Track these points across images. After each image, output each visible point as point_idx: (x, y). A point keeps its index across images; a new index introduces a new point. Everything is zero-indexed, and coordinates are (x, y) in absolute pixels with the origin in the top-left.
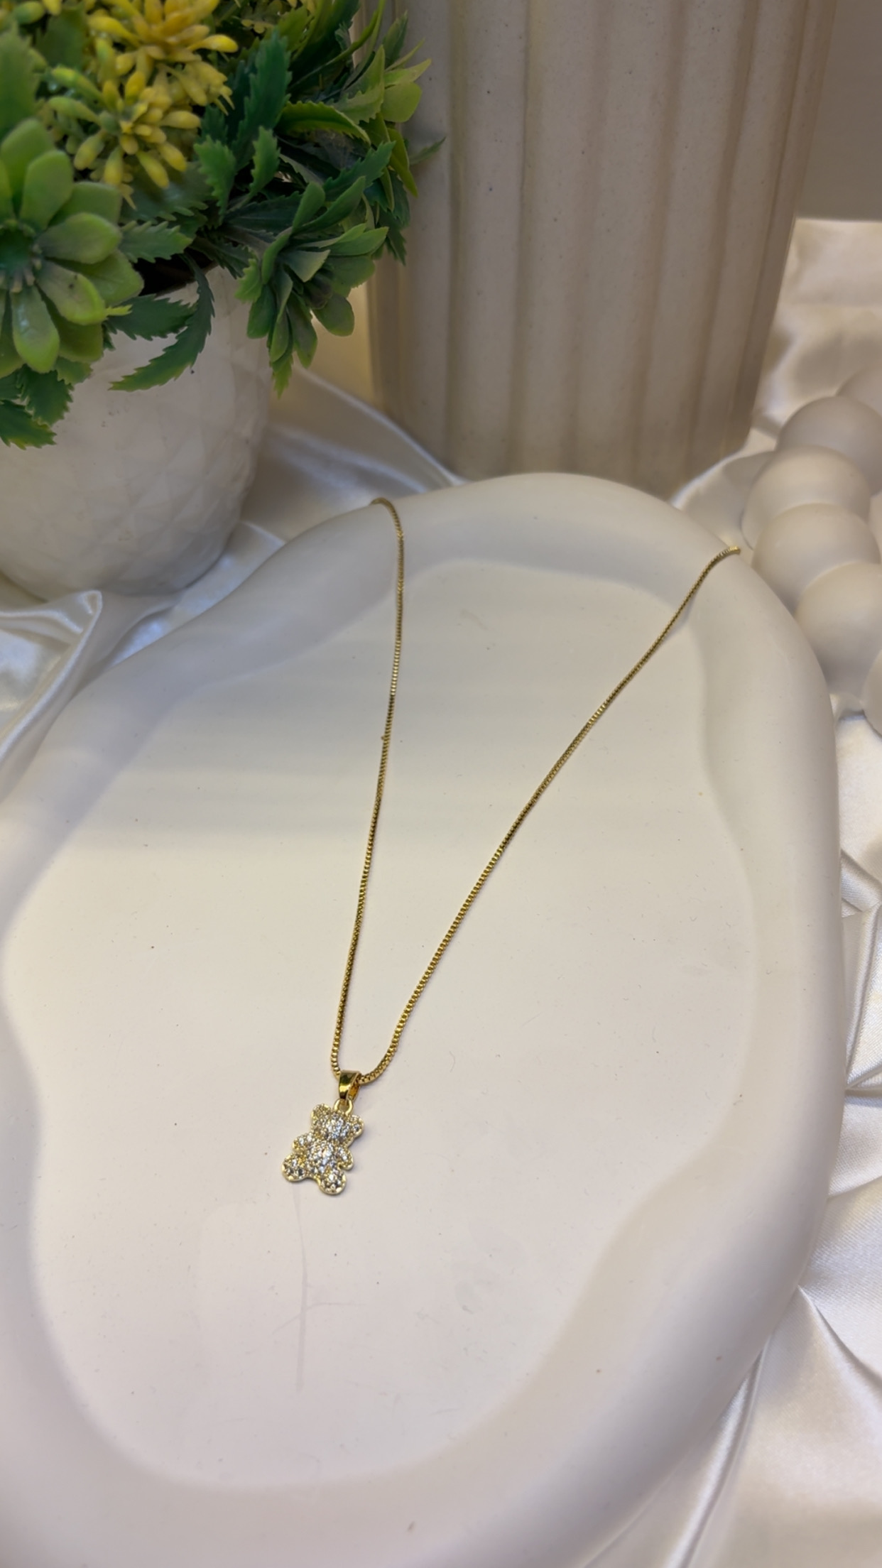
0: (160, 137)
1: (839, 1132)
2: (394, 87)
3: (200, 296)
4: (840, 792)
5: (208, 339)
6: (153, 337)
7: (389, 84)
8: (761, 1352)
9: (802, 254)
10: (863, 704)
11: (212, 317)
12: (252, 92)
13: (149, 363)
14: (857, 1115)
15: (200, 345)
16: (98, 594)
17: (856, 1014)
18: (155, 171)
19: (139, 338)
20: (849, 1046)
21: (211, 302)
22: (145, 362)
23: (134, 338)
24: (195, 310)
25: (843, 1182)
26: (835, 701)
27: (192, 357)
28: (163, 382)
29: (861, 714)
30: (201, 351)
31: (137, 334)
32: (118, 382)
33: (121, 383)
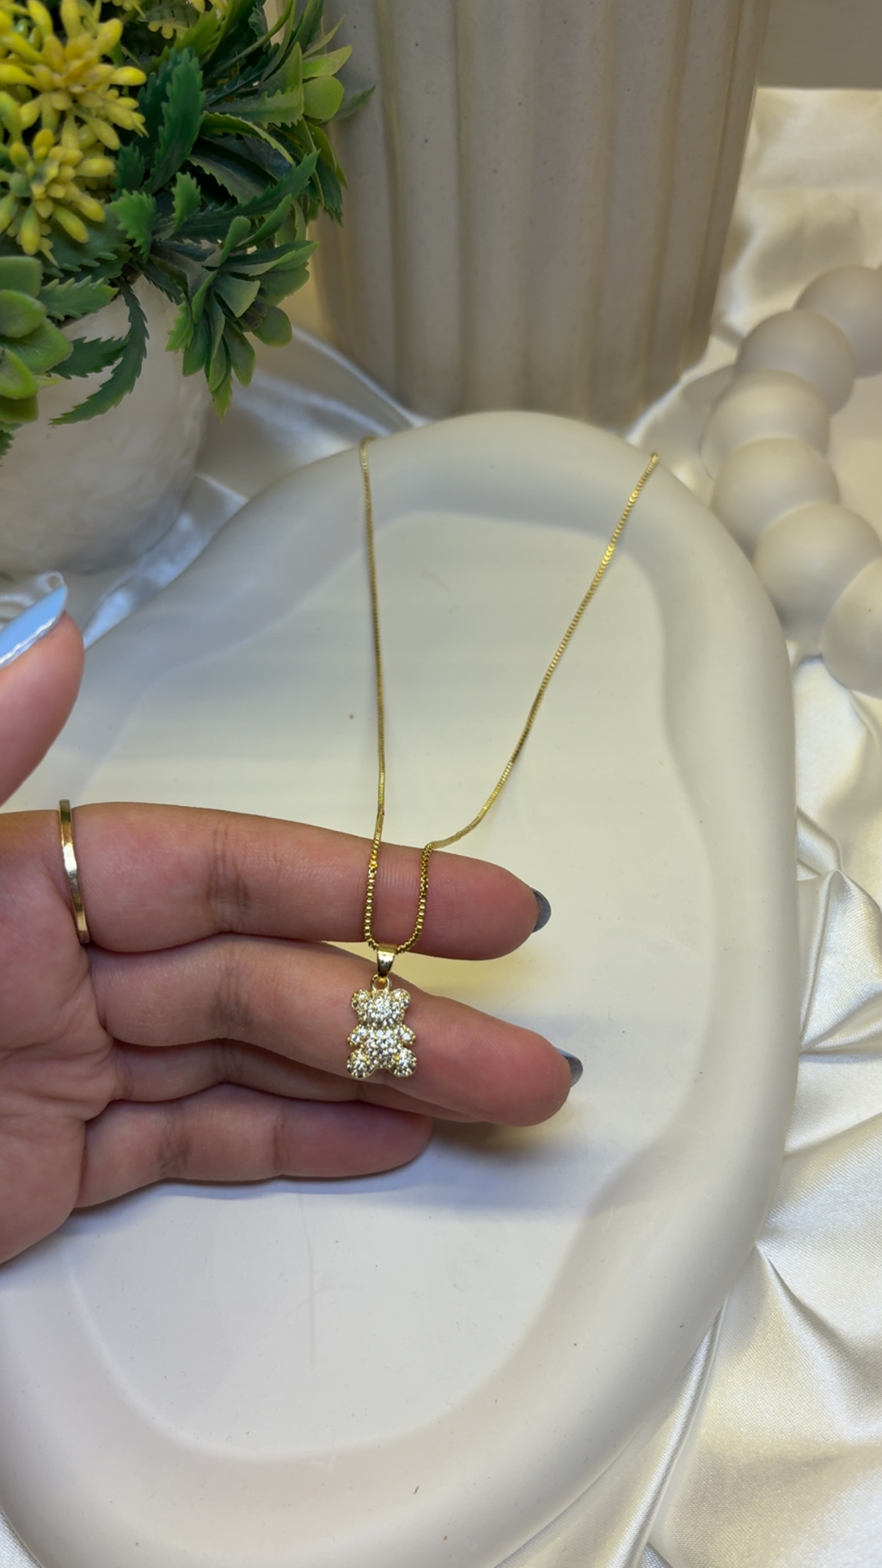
0: (75, 192)
1: (794, 1091)
2: (315, 80)
3: (132, 324)
4: (797, 742)
5: (145, 363)
6: (88, 374)
7: (310, 76)
8: (722, 1307)
9: (762, 132)
10: (821, 648)
11: (146, 339)
12: (166, 120)
13: (87, 400)
14: (810, 1072)
15: (137, 370)
16: (59, 575)
17: (810, 981)
18: (74, 227)
19: (74, 377)
20: (803, 1012)
21: (143, 324)
22: (83, 399)
23: (70, 378)
24: (127, 341)
25: (798, 1140)
26: (792, 650)
27: (130, 385)
28: (103, 411)
29: (819, 657)
30: (138, 377)
31: (72, 374)
32: (58, 419)
33: (62, 419)
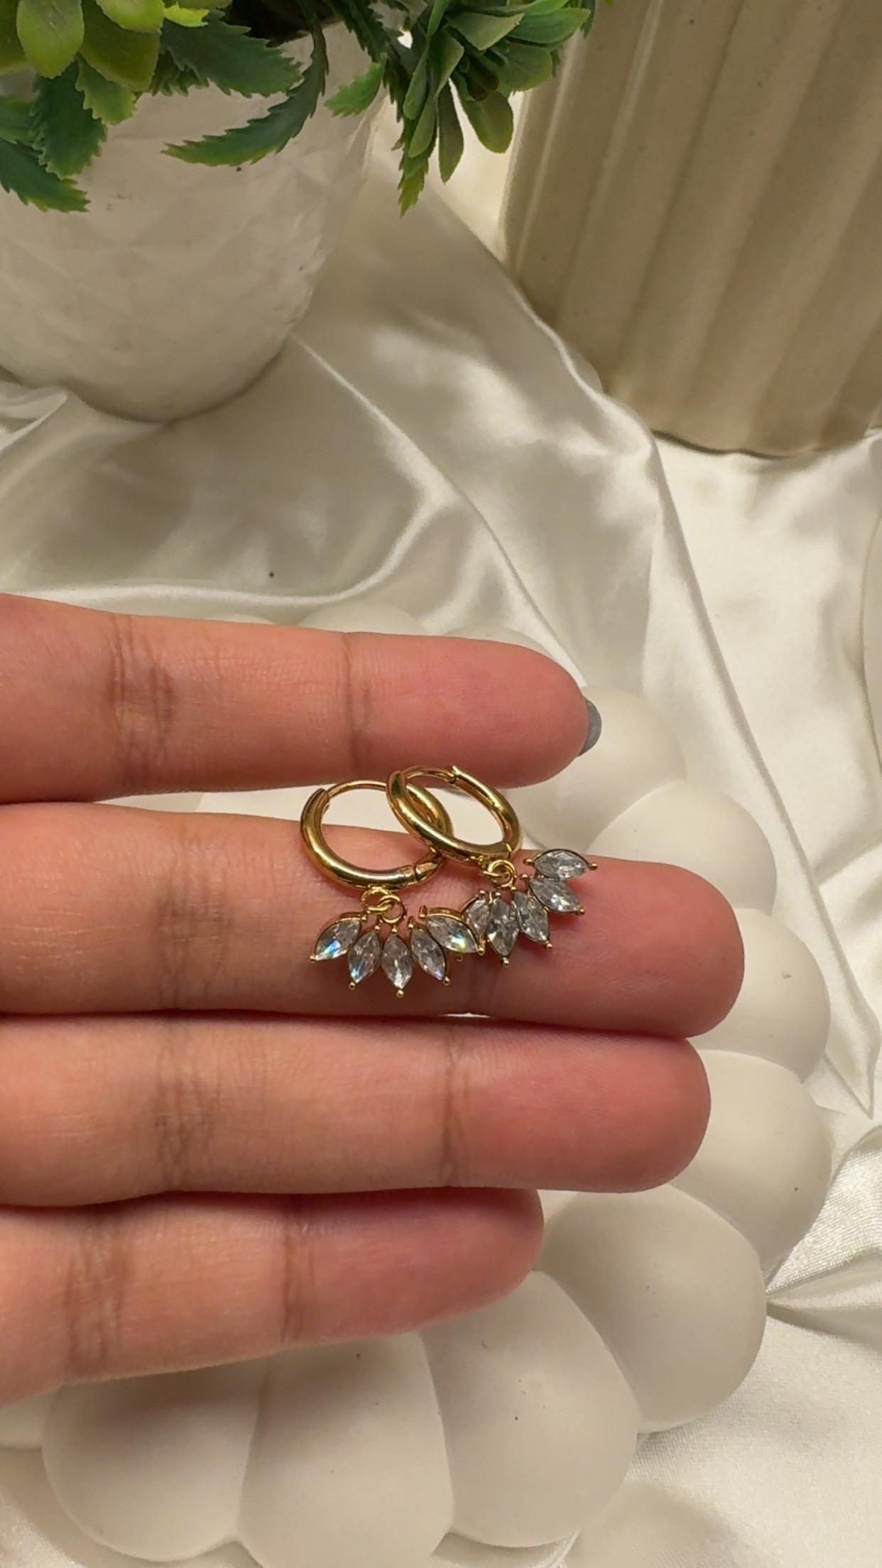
24: (304, 76)
27: (280, 142)
32: (176, 147)
33: (180, 148)
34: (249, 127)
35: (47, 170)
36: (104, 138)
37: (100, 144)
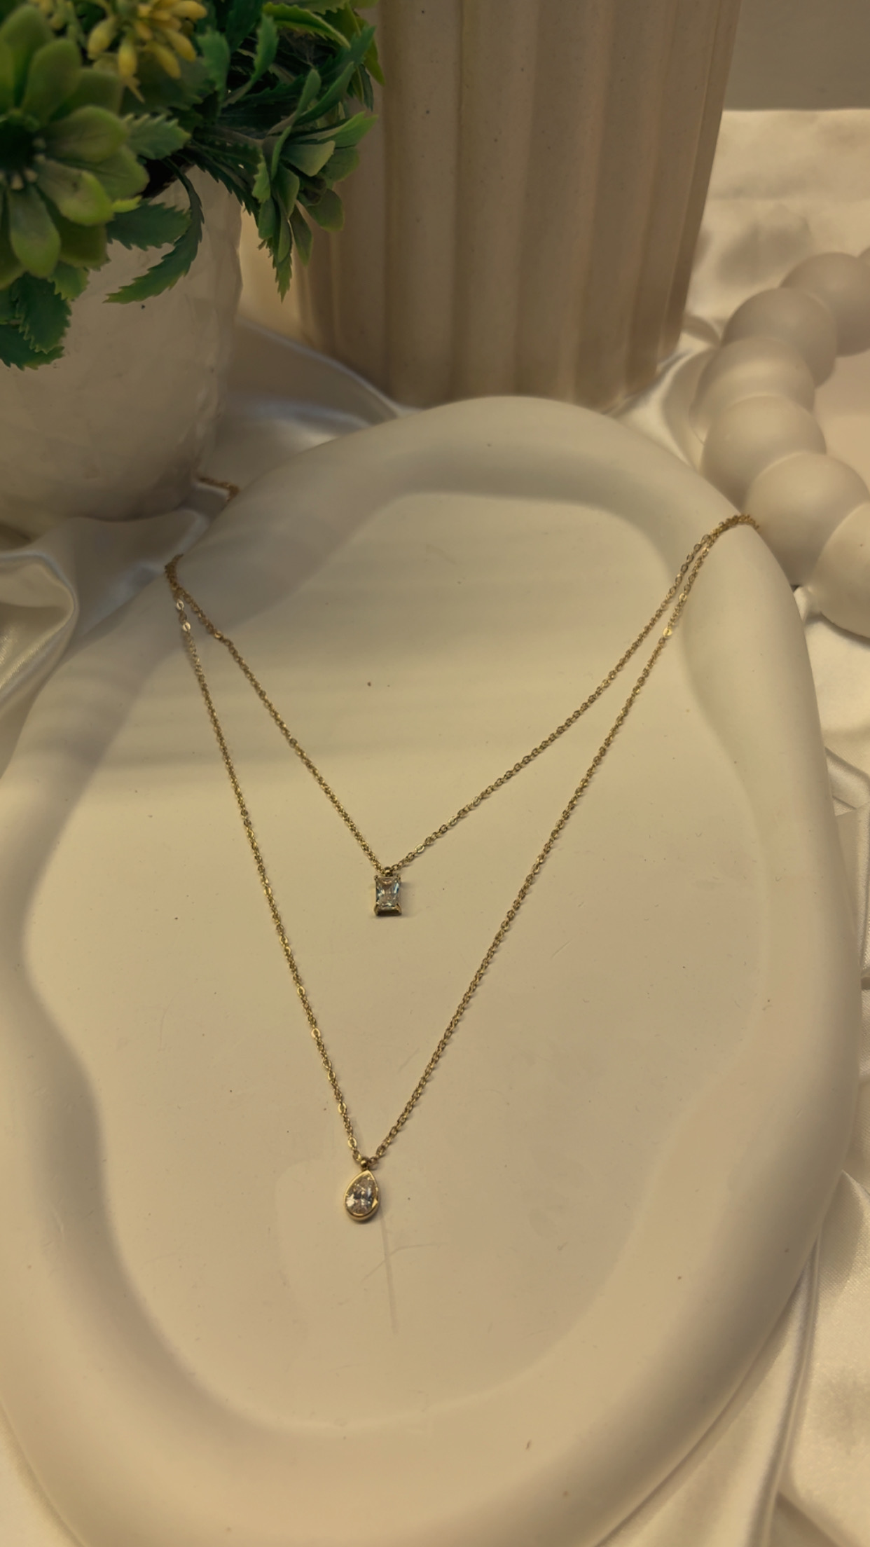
5: (200, 247)
6: (148, 247)
11: (202, 225)
13: (147, 273)
18: (168, 60)
19: (134, 247)
21: (200, 210)
23: (130, 248)
24: (187, 215)
27: (186, 265)
28: (159, 292)
29: (822, 616)
31: (133, 243)
32: (115, 294)
33: (119, 294)
34: (164, 262)
35: (37, 351)
36: (69, 313)
37: (69, 318)
